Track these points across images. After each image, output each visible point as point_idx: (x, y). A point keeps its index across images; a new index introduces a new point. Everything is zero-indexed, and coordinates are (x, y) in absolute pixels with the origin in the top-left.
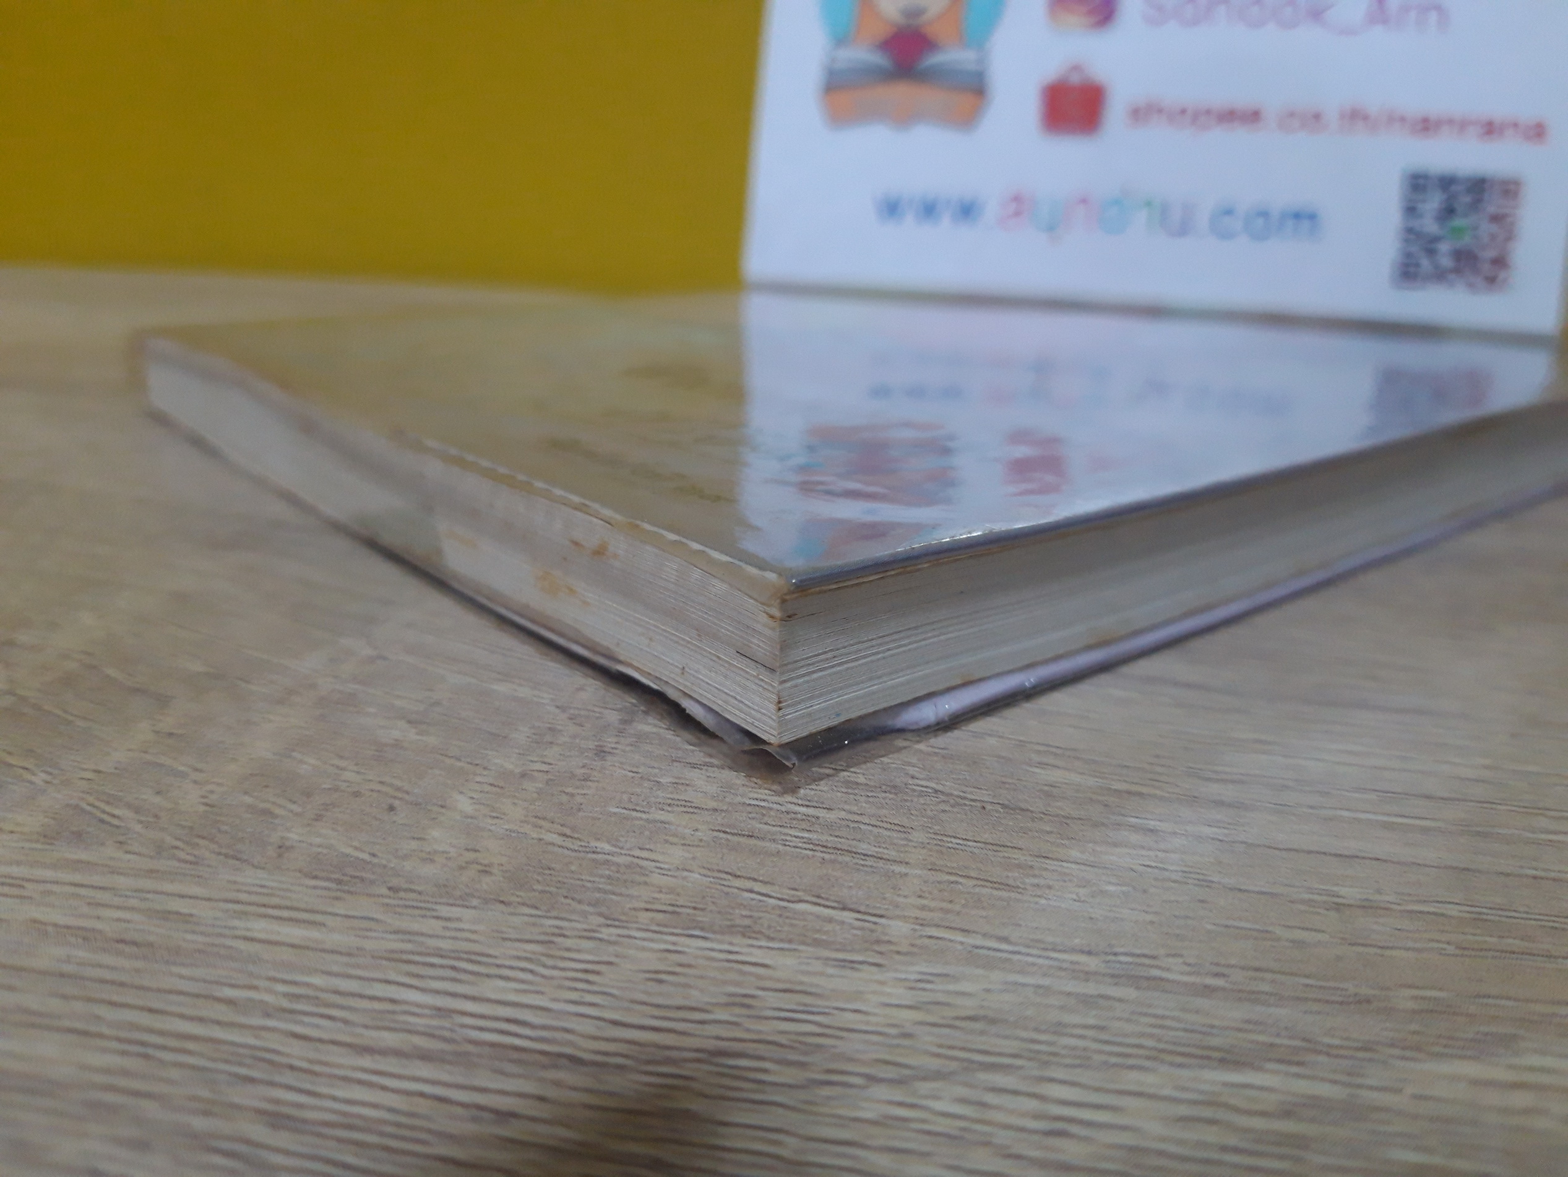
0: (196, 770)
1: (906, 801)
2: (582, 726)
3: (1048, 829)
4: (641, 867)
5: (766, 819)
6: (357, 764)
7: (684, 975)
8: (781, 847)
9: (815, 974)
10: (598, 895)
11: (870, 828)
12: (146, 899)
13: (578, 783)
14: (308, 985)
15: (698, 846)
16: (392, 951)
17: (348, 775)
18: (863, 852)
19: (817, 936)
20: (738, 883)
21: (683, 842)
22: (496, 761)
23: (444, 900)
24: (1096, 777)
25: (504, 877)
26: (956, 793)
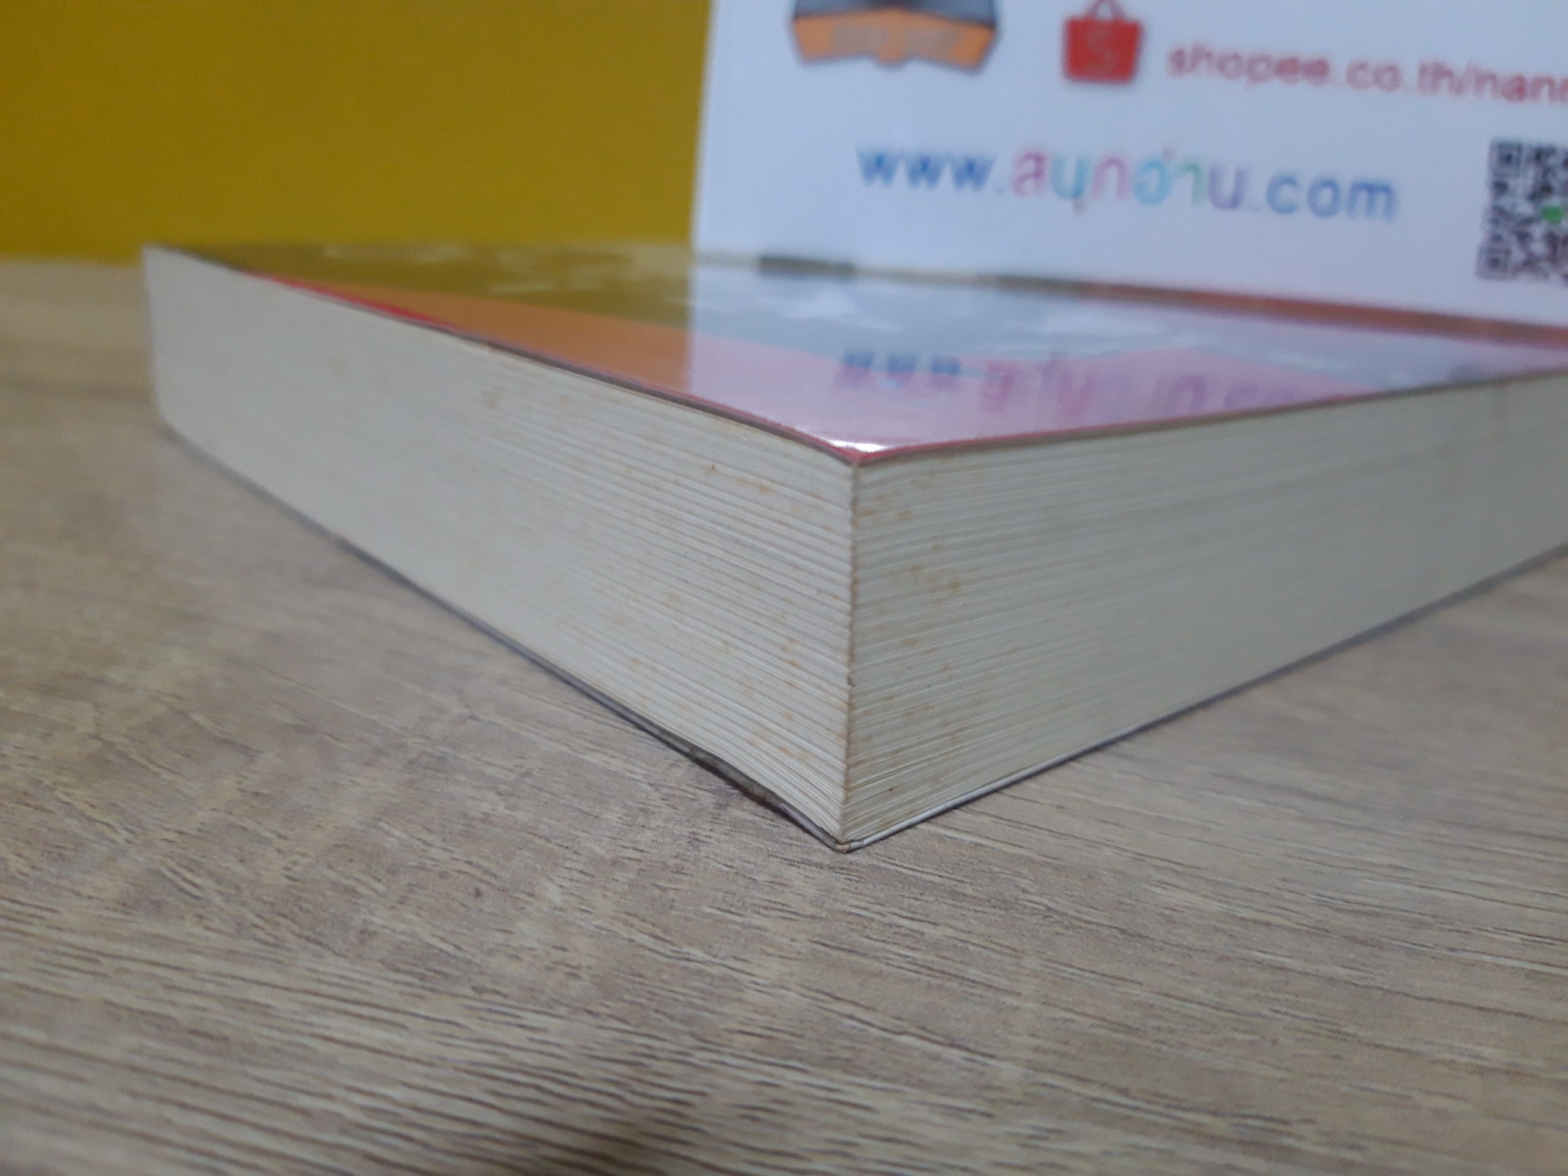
0: (280, 836)
1: (1018, 919)
2: (676, 809)
3: (1170, 961)
4: (736, 980)
5: (868, 932)
6: (444, 840)
7: (782, 1113)
8: (884, 967)
9: (917, 1121)
10: (691, 1011)
11: (978, 949)
12: (223, 985)
13: (671, 876)
14: (385, 1098)
15: (796, 959)
16: (476, 1064)
17: (435, 852)
18: (971, 977)
19: (922, 1076)
20: (838, 1007)
21: (780, 953)
22: (588, 845)
23: (530, 1006)
24: (1220, 901)
25: (592, 982)
26: (1070, 912)
